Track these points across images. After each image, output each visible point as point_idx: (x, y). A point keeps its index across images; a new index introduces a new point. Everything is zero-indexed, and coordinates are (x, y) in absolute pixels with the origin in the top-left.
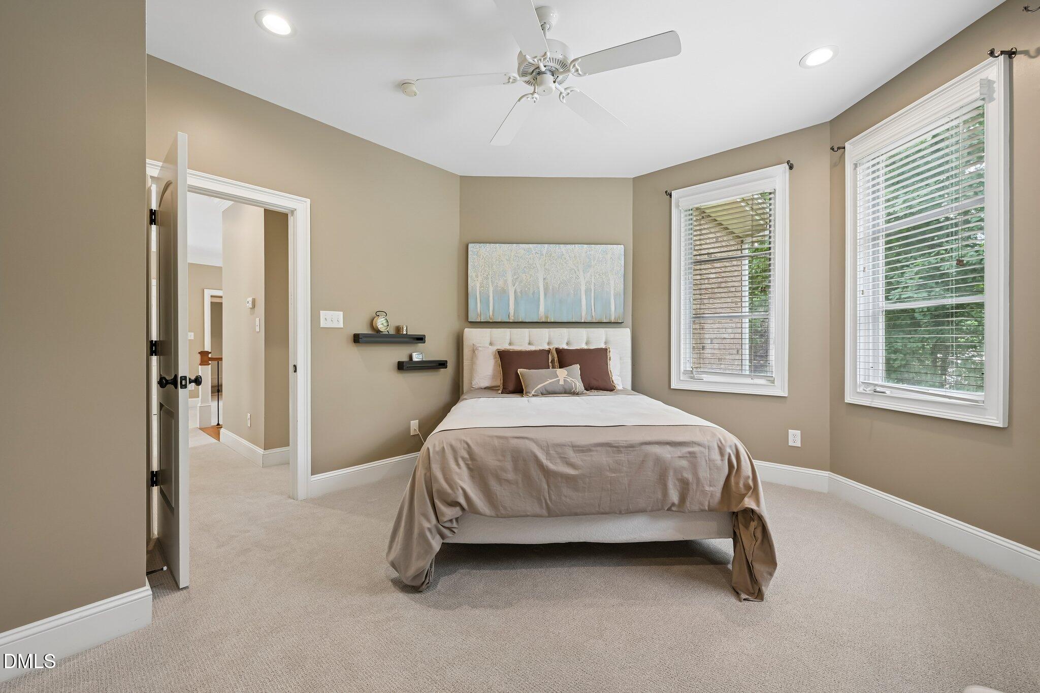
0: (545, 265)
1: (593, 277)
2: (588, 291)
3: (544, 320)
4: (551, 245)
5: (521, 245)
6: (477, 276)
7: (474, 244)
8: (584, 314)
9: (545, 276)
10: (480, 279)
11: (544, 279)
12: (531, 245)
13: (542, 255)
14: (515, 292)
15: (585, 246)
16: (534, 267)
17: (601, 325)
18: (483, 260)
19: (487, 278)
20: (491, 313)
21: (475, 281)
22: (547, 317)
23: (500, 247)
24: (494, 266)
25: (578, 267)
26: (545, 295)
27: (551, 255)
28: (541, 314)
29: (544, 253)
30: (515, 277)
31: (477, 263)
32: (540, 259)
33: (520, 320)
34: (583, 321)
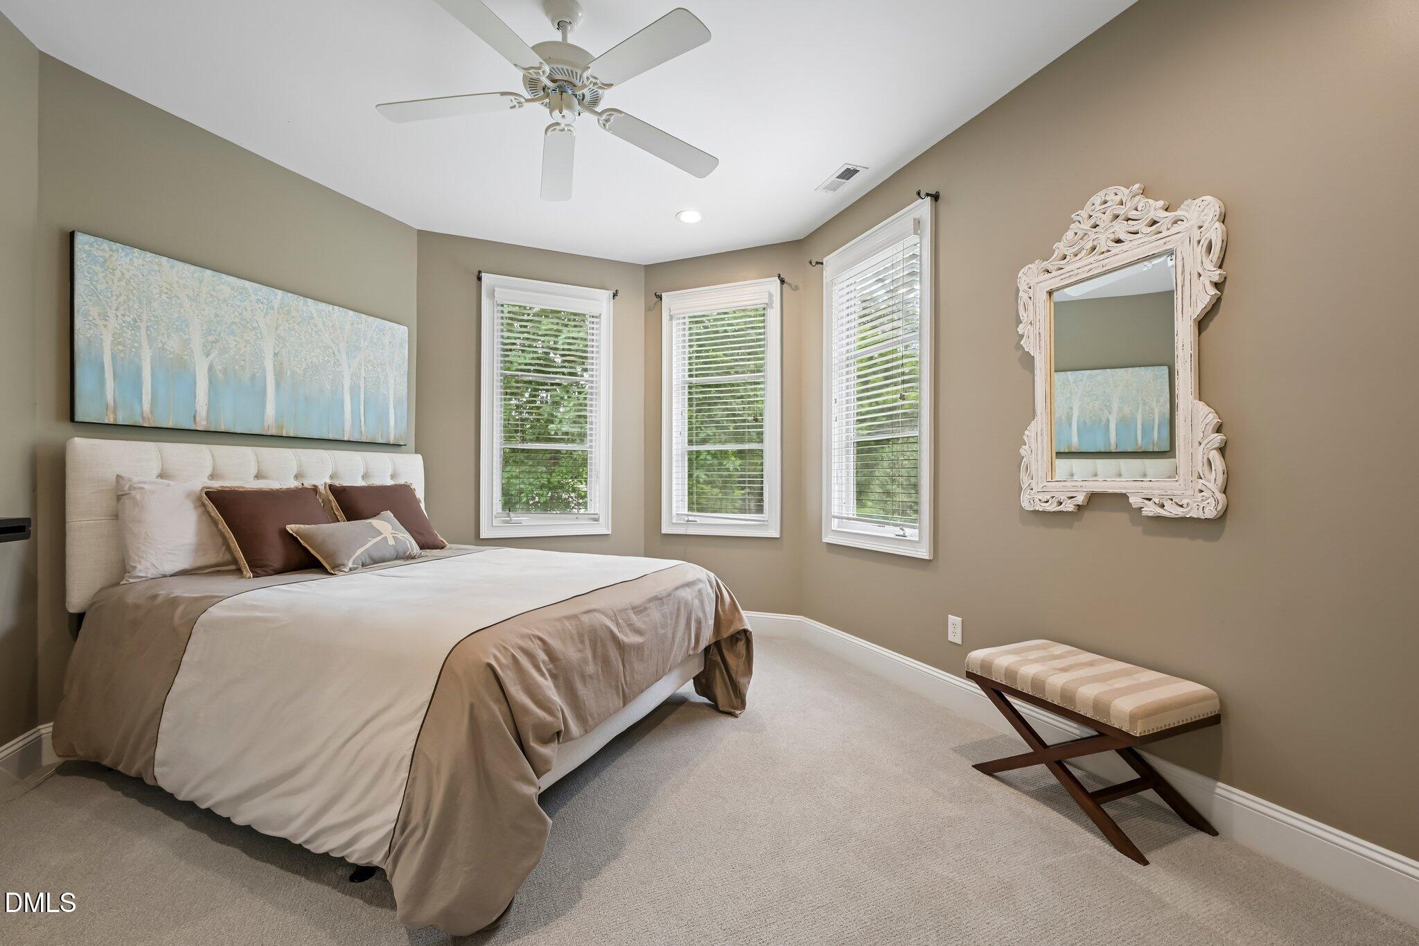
0: (276, 329)
1: (363, 367)
2: (354, 390)
3: (273, 432)
4: (290, 295)
5: (223, 276)
6: (104, 317)
7: (92, 239)
8: (348, 427)
9: (278, 349)
10: (113, 323)
11: (276, 355)
12: (247, 283)
13: (272, 308)
14: (211, 369)
15: (351, 313)
16: (255, 328)
17: (374, 447)
18: (123, 283)
19: (134, 326)
20: (146, 407)
21: (96, 325)
22: (281, 427)
23: (172, 267)
24: (155, 305)
25: (338, 345)
26: (278, 384)
27: (289, 312)
28: (269, 421)
29: (276, 306)
30: (211, 338)
31: (105, 285)
32: (266, 314)
33: (222, 428)
34: (346, 439)
